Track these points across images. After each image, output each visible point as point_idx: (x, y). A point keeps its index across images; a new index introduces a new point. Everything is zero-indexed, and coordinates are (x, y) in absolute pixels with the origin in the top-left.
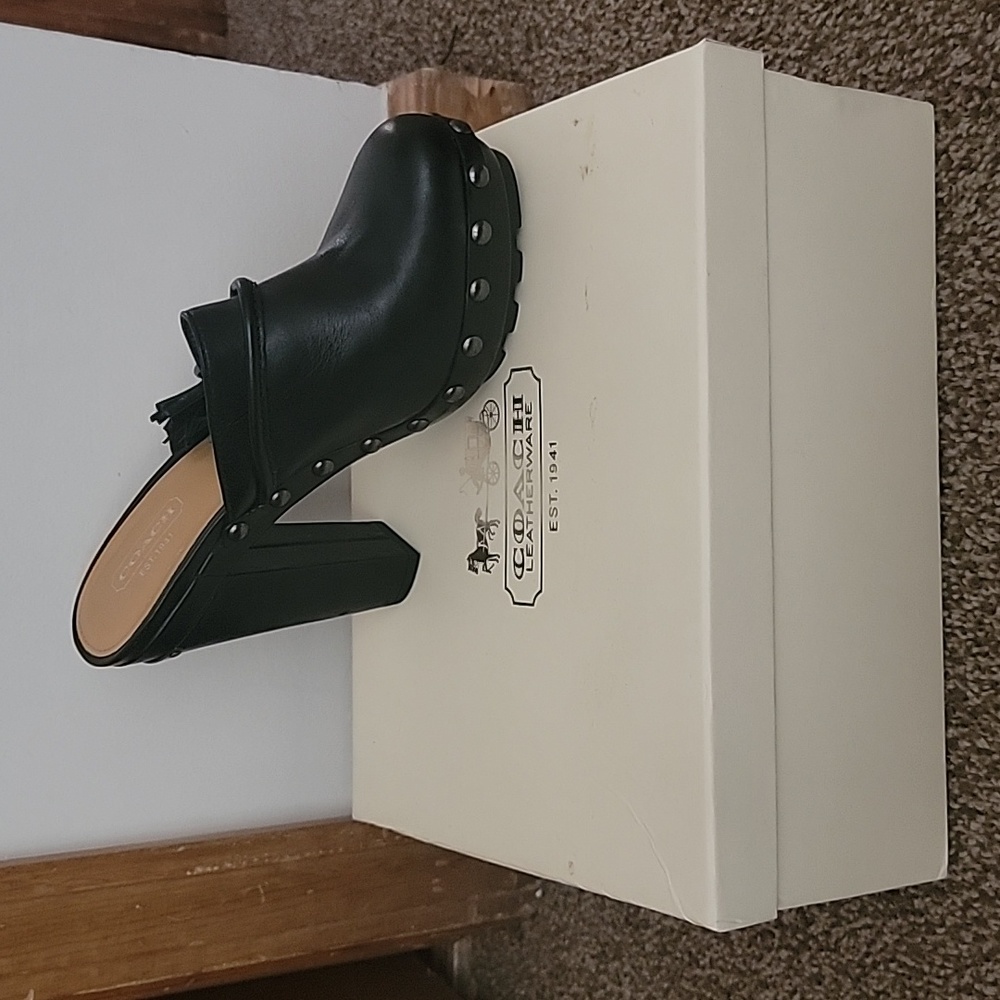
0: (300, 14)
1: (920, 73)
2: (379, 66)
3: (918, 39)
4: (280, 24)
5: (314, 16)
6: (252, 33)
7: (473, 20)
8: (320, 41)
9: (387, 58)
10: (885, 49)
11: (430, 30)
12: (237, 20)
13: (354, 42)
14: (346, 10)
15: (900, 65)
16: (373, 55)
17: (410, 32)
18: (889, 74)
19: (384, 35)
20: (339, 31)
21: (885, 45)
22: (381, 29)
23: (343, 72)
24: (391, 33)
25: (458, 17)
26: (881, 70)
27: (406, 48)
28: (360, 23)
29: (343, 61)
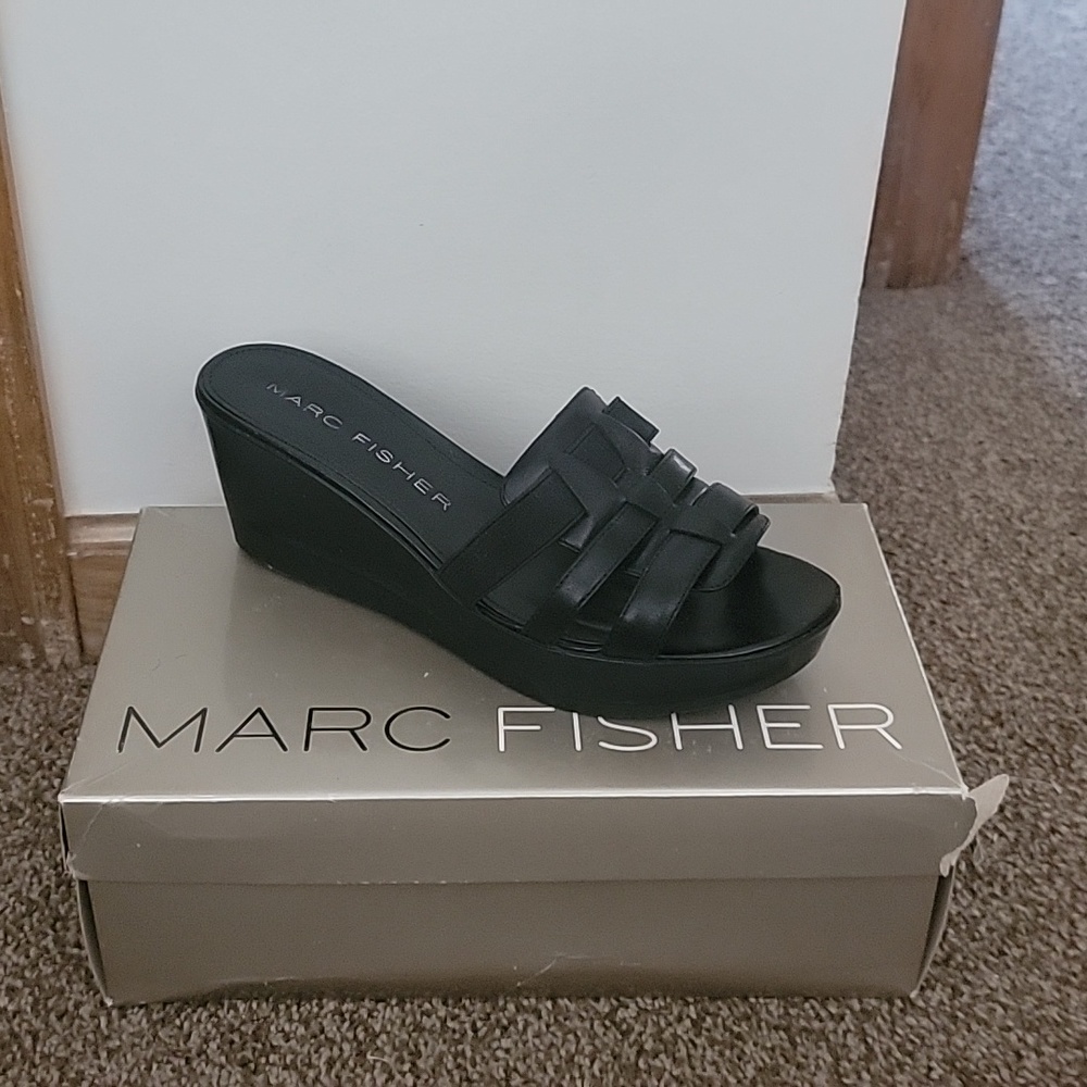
0: (908, 375)
1: (845, 1081)
2: (854, 467)
3: (880, 1076)
4: (898, 352)
5: (906, 391)
6: (888, 319)
7: (901, 573)
8: (880, 399)
9: (862, 475)
10: (870, 1040)
11: (890, 525)
12: (903, 302)
13: (879, 437)
14: (910, 428)
15: (854, 1057)
16: (868, 460)
17: (889, 502)
18: (845, 1046)
19: (886, 473)
20: (890, 420)
21: (874, 1039)
22: (892, 469)
23: (849, 424)
24: (888, 479)
25: (904, 557)
26: (849, 1035)
27: (873, 496)
28: (898, 445)
29: (860, 425)
